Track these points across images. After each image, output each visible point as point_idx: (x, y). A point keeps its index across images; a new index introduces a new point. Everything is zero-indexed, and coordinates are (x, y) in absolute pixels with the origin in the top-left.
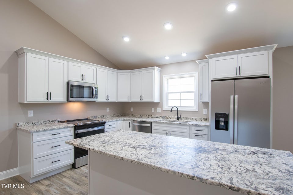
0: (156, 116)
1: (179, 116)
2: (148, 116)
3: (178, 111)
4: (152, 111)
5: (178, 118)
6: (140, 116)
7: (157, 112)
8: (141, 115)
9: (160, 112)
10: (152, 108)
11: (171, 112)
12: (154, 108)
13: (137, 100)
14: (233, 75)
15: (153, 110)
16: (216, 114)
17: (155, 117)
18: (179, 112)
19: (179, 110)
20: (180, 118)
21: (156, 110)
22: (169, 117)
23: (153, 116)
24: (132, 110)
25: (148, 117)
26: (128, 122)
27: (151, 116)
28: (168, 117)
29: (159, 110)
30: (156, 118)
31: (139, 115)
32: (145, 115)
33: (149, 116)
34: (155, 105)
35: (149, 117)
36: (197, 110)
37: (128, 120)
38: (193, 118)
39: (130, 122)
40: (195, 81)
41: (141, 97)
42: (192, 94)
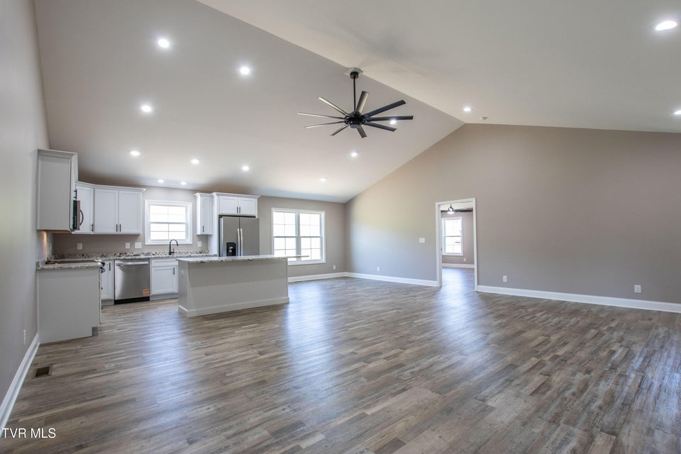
0: (135, 253)
1: (172, 251)
4: (126, 248)
5: (170, 253)
6: (103, 255)
7: (136, 247)
8: (105, 254)
9: (140, 247)
10: (126, 244)
11: (164, 246)
14: (235, 212)
15: (128, 245)
16: (227, 243)
17: (132, 255)
18: (171, 246)
19: (171, 244)
20: (173, 253)
21: (132, 245)
22: (156, 253)
23: (128, 254)
27: (125, 253)
28: (154, 253)
29: (138, 245)
32: (113, 254)
34: (133, 238)
35: (121, 255)
36: (191, 243)
38: (187, 251)
39: (111, 262)
40: (186, 211)
41: (118, 227)
42: (184, 226)
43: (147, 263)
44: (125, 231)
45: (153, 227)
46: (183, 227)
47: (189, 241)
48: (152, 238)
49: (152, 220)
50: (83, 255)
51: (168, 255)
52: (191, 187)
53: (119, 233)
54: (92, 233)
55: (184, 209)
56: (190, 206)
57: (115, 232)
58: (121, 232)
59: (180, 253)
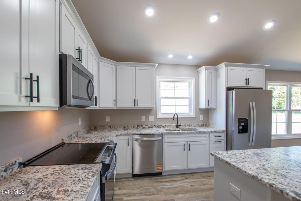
0: (149, 126)
1: (179, 124)
2: (136, 126)
3: (177, 118)
4: (142, 120)
5: (177, 126)
6: (124, 127)
7: (149, 120)
8: (126, 126)
9: (153, 120)
10: (142, 117)
11: (174, 119)
12: (144, 117)
15: (143, 118)
16: (239, 119)
17: (147, 127)
20: (180, 126)
21: (147, 118)
22: (166, 126)
23: (144, 126)
25: (137, 128)
27: (142, 126)
28: (164, 125)
29: (151, 118)
30: (149, 128)
31: (123, 126)
32: (132, 126)
33: (138, 126)
34: (147, 111)
35: (138, 127)
36: (194, 116)
38: (191, 124)
39: (129, 137)
40: (190, 87)
41: (136, 102)
42: (187, 100)
43: (160, 138)
44: (141, 105)
45: (163, 102)
46: (186, 102)
47: (192, 115)
48: (162, 112)
49: (162, 95)
50: (110, 127)
51: (175, 128)
52: (194, 63)
53: (136, 107)
54: (115, 108)
55: (187, 84)
56: (193, 82)
57: (133, 107)
58: (138, 107)
59: (185, 126)
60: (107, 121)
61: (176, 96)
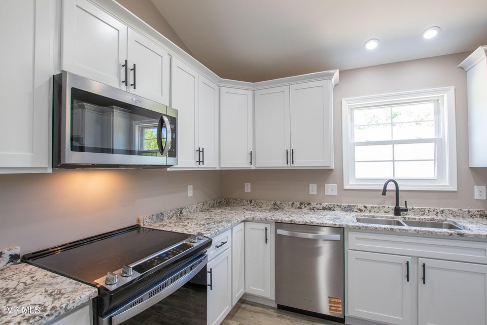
0: (324, 205)
1: (402, 206)
2: (298, 204)
3: (397, 191)
4: (311, 193)
5: (397, 211)
6: (275, 204)
7: (327, 193)
8: (278, 203)
9: (335, 193)
10: (311, 185)
11: (384, 194)
12: (315, 185)
13: (278, 162)
15: (313, 189)
17: (321, 207)
18: (400, 193)
19: (399, 189)
20: (406, 210)
21: (321, 188)
22: (366, 207)
23: (314, 204)
24: (248, 188)
25: (300, 208)
26: (263, 226)
27: (309, 204)
28: (360, 206)
29: (331, 189)
30: (324, 209)
31: (272, 203)
32: (290, 203)
33: (301, 204)
34: (321, 175)
35: (303, 207)
36: (454, 188)
37: (261, 221)
38: (442, 209)
39: (268, 226)
40: (437, 112)
41: (290, 155)
42: (431, 146)
43: (338, 237)
44: (301, 162)
45: (361, 153)
46: (429, 150)
47: (448, 183)
48: (358, 176)
49: (357, 139)
50: (251, 202)
51: (391, 215)
52: (449, 46)
53: (290, 166)
54: (252, 168)
55: (431, 106)
56: (448, 97)
57: (286, 165)
58: (295, 165)
59: (423, 212)
60: (246, 191)
61: (395, 138)
